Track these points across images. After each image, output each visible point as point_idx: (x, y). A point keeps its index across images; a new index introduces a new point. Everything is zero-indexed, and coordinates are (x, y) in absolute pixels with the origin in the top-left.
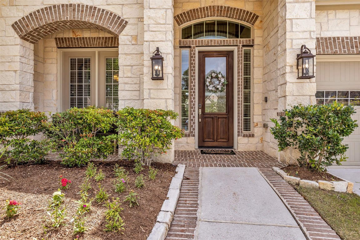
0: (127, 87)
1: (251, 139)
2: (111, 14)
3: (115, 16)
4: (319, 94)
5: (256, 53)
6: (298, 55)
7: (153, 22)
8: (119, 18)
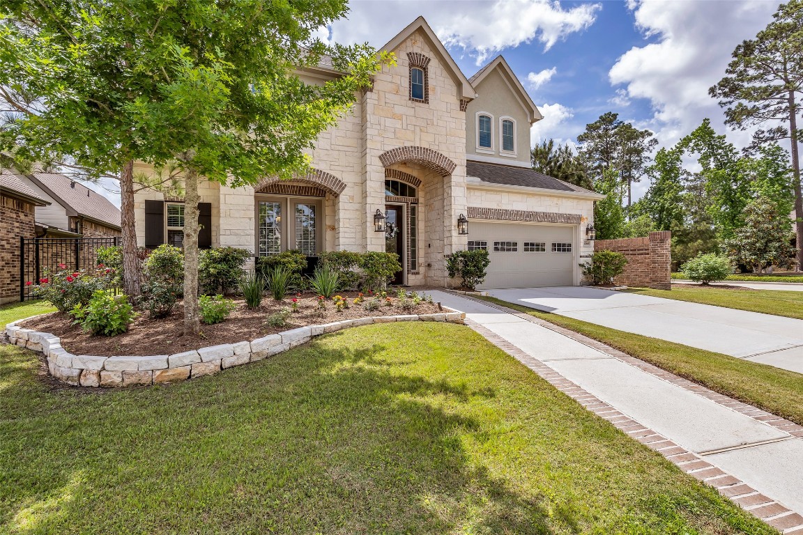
0: (347, 235)
1: (417, 276)
2: (334, 177)
3: (337, 179)
4: (470, 243)
5: (421, 210)
6: (459, 220)
7: (373, 190)
8: (340, 181)
